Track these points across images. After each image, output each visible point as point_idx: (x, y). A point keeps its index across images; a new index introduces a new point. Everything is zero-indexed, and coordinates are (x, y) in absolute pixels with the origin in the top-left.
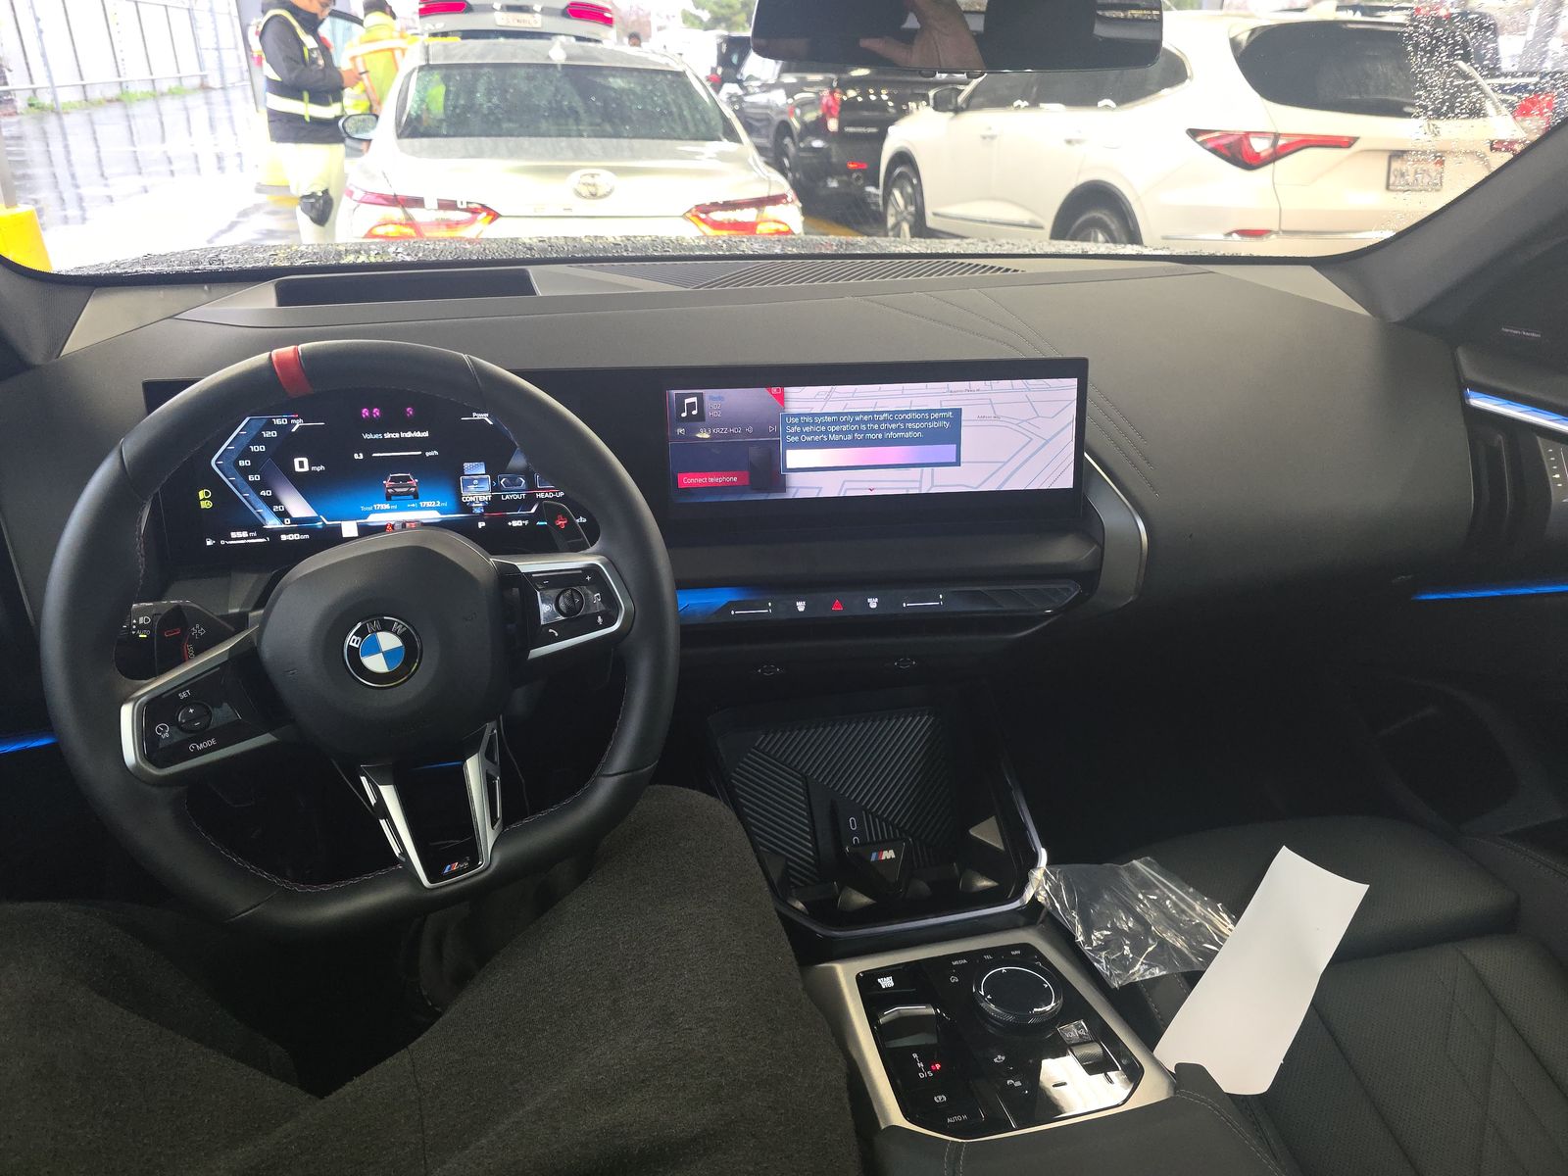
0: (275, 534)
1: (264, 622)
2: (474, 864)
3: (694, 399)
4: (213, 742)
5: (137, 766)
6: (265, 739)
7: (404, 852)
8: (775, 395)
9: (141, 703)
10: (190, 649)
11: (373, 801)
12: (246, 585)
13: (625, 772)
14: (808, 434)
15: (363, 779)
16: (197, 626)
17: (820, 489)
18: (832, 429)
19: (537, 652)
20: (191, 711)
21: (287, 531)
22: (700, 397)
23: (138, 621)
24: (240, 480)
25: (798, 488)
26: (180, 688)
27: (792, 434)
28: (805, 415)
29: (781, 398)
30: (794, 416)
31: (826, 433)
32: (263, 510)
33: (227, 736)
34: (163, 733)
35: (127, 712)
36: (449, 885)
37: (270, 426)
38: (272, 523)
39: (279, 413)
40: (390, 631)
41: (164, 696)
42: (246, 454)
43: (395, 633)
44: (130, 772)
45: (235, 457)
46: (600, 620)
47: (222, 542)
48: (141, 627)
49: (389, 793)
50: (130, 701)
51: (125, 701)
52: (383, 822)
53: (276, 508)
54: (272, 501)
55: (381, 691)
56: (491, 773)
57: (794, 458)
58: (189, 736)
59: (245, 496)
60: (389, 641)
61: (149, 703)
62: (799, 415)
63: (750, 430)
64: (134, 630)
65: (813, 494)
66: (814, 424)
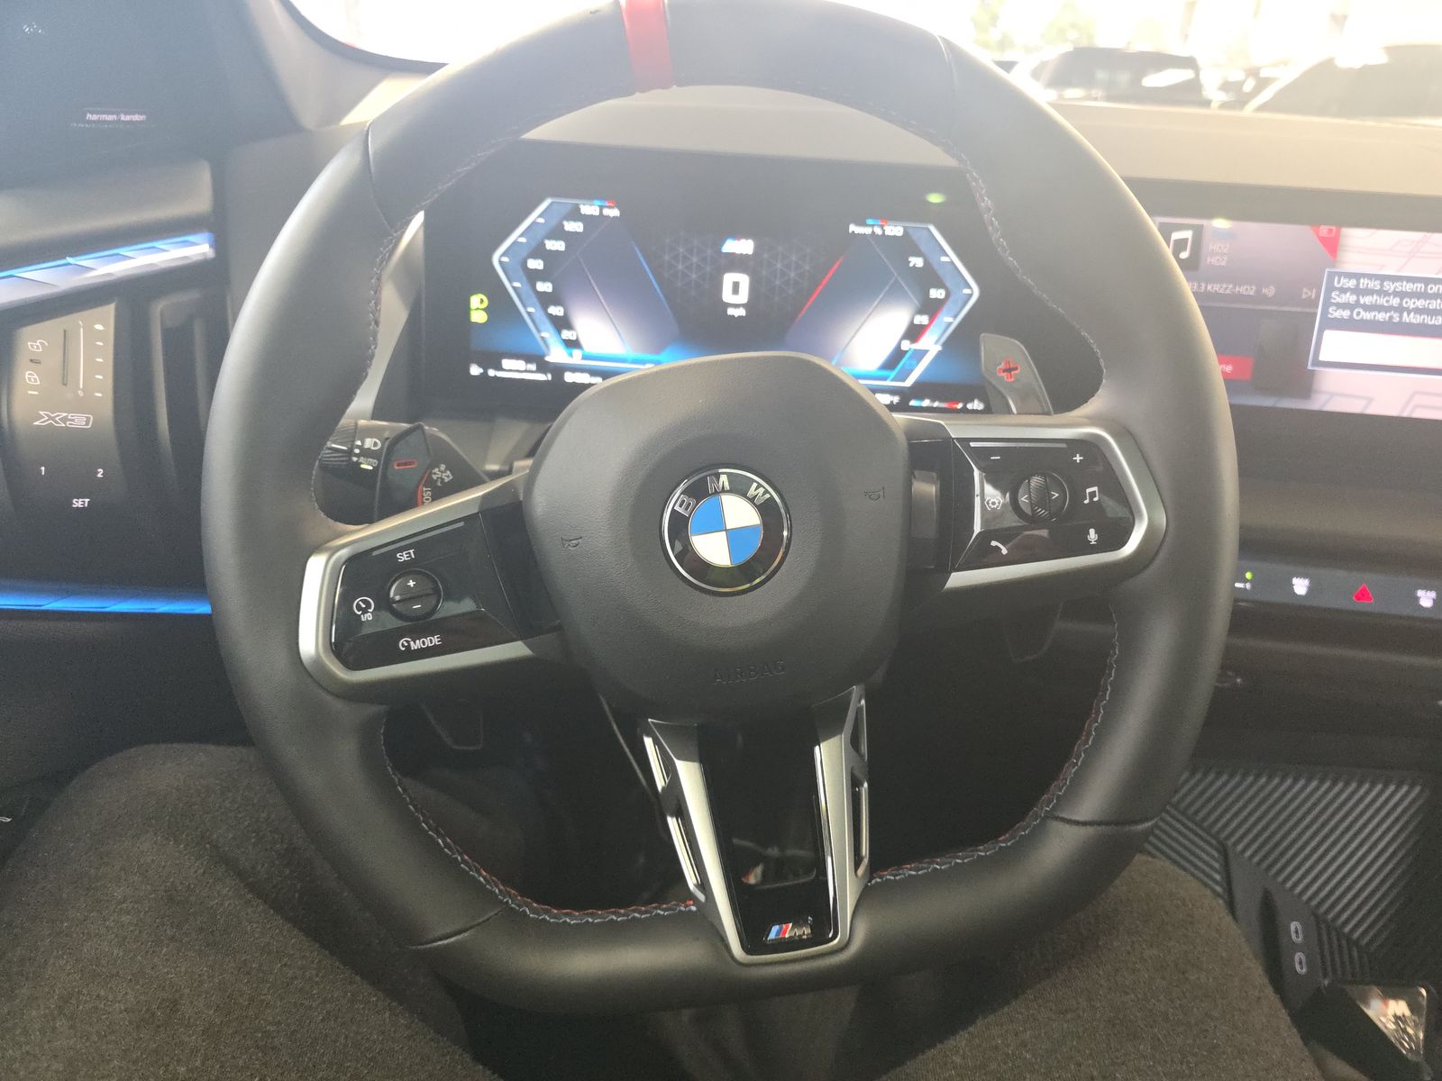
0: (558, 370)
1: (535, 471)
2: (819, 937)
3: (1188, 234)
4: (436, 640)
5: (317, 661)
6: (515, 650)
7: (704, 885)
8: (1323, 240)
9: (340, 557)
10: (427, 494)
11: (660, 783)
12: (513, 434)
13: (1099, 823)
14: (1367, 308)
15: (648, 742)
16: (443, 467)
17: (1370, 400)
18: (1410, 303)
19: (958, 579)
20: (411, 583)
21: (574, 369)
22: (1198, 232)
23: (363, 442)
24: (527, 289)
25: (1332, 395)
26: (401, 543)
27: (1340, 306)
28: (1370, 276)
29: (1332, 245)
30: (1350, 276)
31: (1400, 309)
32: (548, 333)
33: (458, 636)
34: (365, 611)
35: (317, 571)
36: (773, 965)
37: (575, 215)
38: (557, 355)
39: (590, 197)
40: (744, 494)
41: (375, 553)
42: (539, 252)
43: (752, 500)
44: (305, 668)
45: (525, 254)
46: (1093, 536)
47: (492, 373)
48: (366, 453)
49: (690, 776)
50: (326, 550)
51: (316, 549)
52: (672, 823)
53: (566, 334)
54: (562, 323)
55: (710, 599)
56: (857, 773)
57: (1334, 345)
58: (400, 623)
59: (529, 310)
60: (740, 513)
61: (352, 561)
62: (1357, 276)
63: (1270, 291)
64: (356, 455)
65: (1355, 407)
66: (1382, 293)
